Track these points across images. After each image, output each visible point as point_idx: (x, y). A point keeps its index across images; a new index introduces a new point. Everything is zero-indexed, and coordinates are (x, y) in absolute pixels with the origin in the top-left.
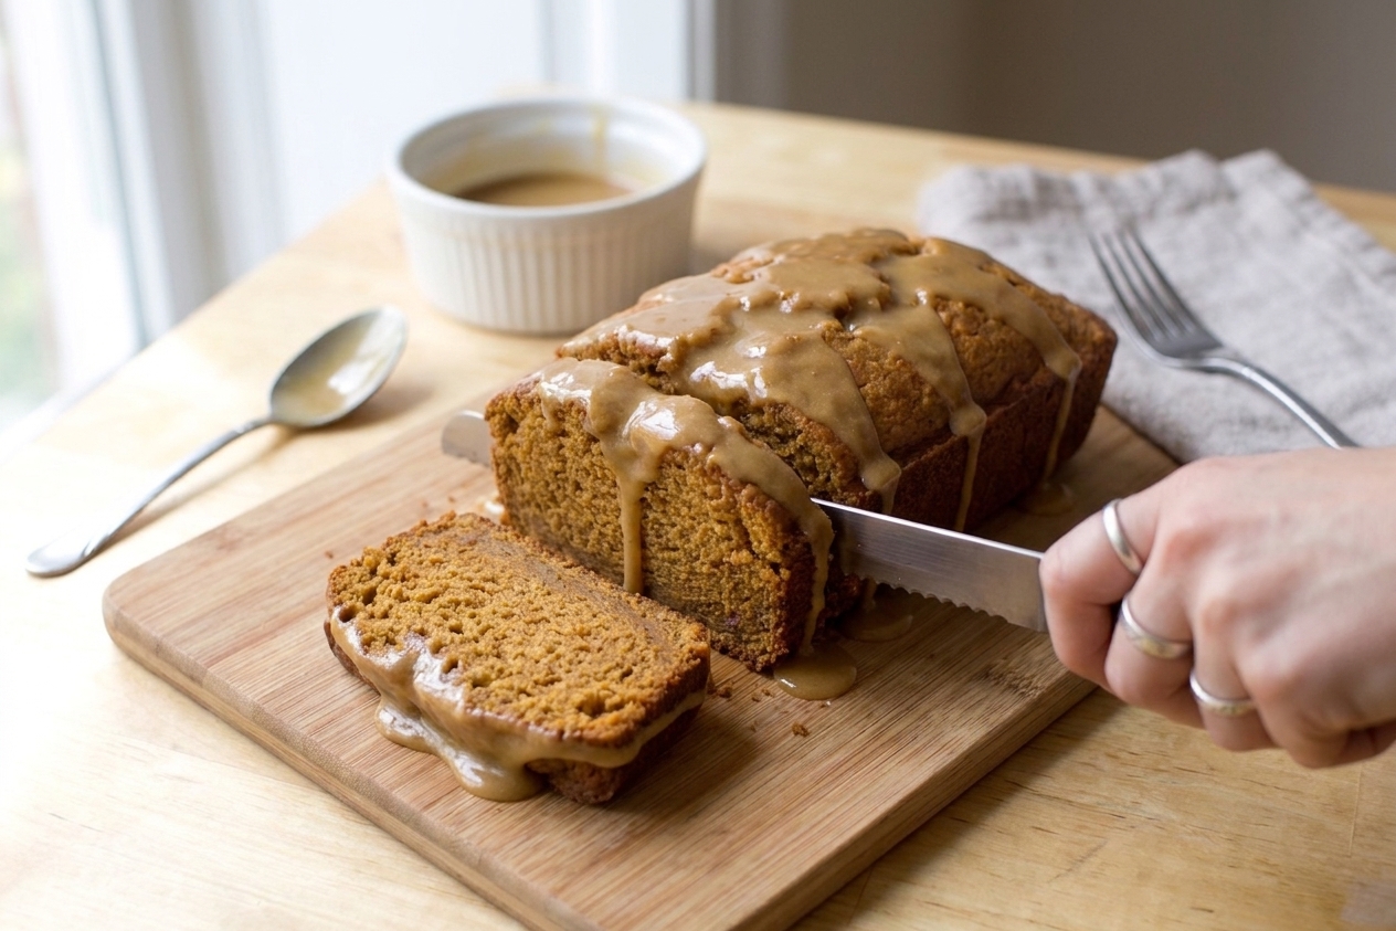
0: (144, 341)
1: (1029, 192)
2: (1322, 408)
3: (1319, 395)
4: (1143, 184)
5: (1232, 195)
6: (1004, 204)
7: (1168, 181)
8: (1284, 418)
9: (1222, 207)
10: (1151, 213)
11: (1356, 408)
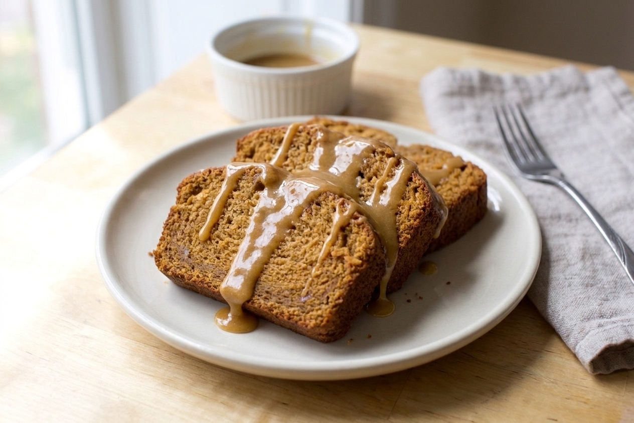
0: (88, 125)
1: (476, 81)
2: (598, 208)
3: (601, 201)
4: (540, 80)
5: (587, 89)
6: (461, 87)
7: (553, 79)
8: (579, 213)
9: (581, 95)
10: (541, 97)
11: (618, 209)
